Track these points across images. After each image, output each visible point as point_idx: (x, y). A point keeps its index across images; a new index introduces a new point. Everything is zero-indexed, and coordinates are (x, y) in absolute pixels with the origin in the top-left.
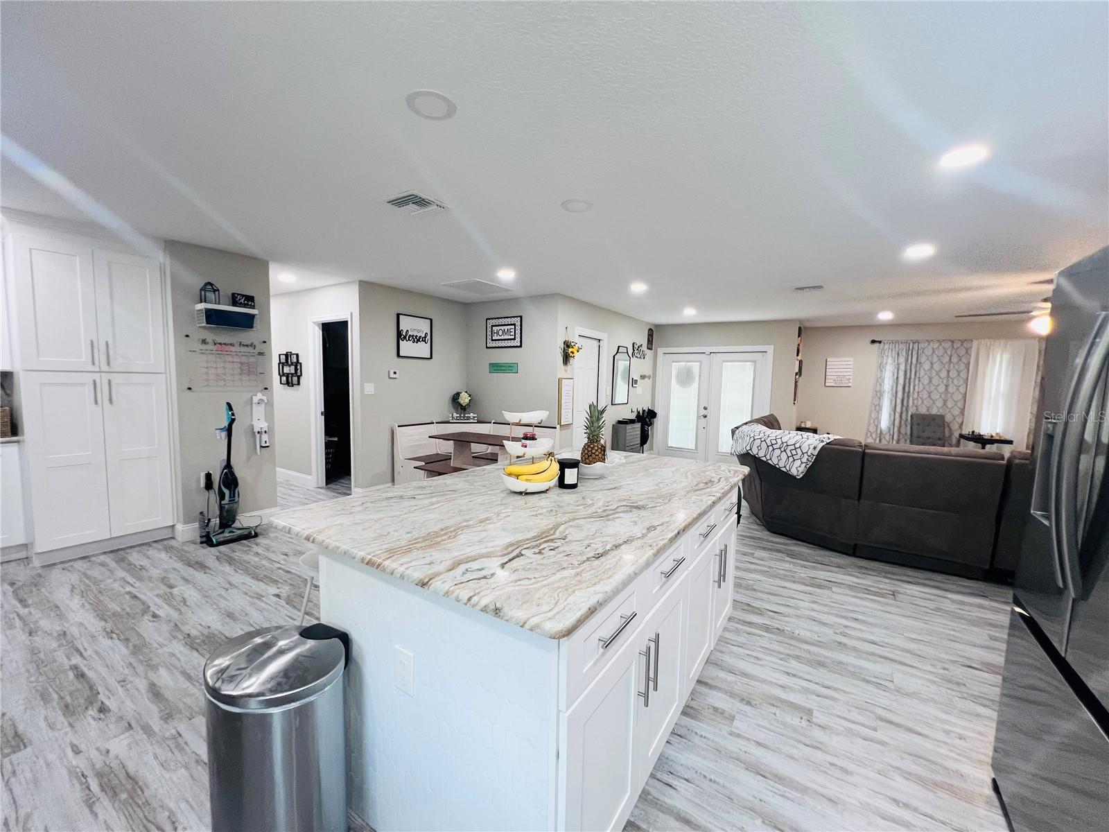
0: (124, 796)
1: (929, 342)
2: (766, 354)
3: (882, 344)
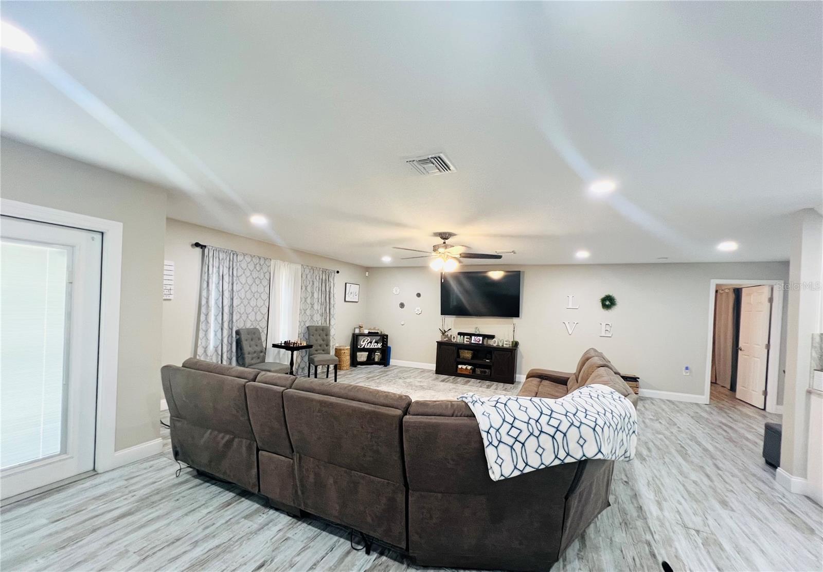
1: (244, 255)
2: (101, 236)
3: (206, 250)
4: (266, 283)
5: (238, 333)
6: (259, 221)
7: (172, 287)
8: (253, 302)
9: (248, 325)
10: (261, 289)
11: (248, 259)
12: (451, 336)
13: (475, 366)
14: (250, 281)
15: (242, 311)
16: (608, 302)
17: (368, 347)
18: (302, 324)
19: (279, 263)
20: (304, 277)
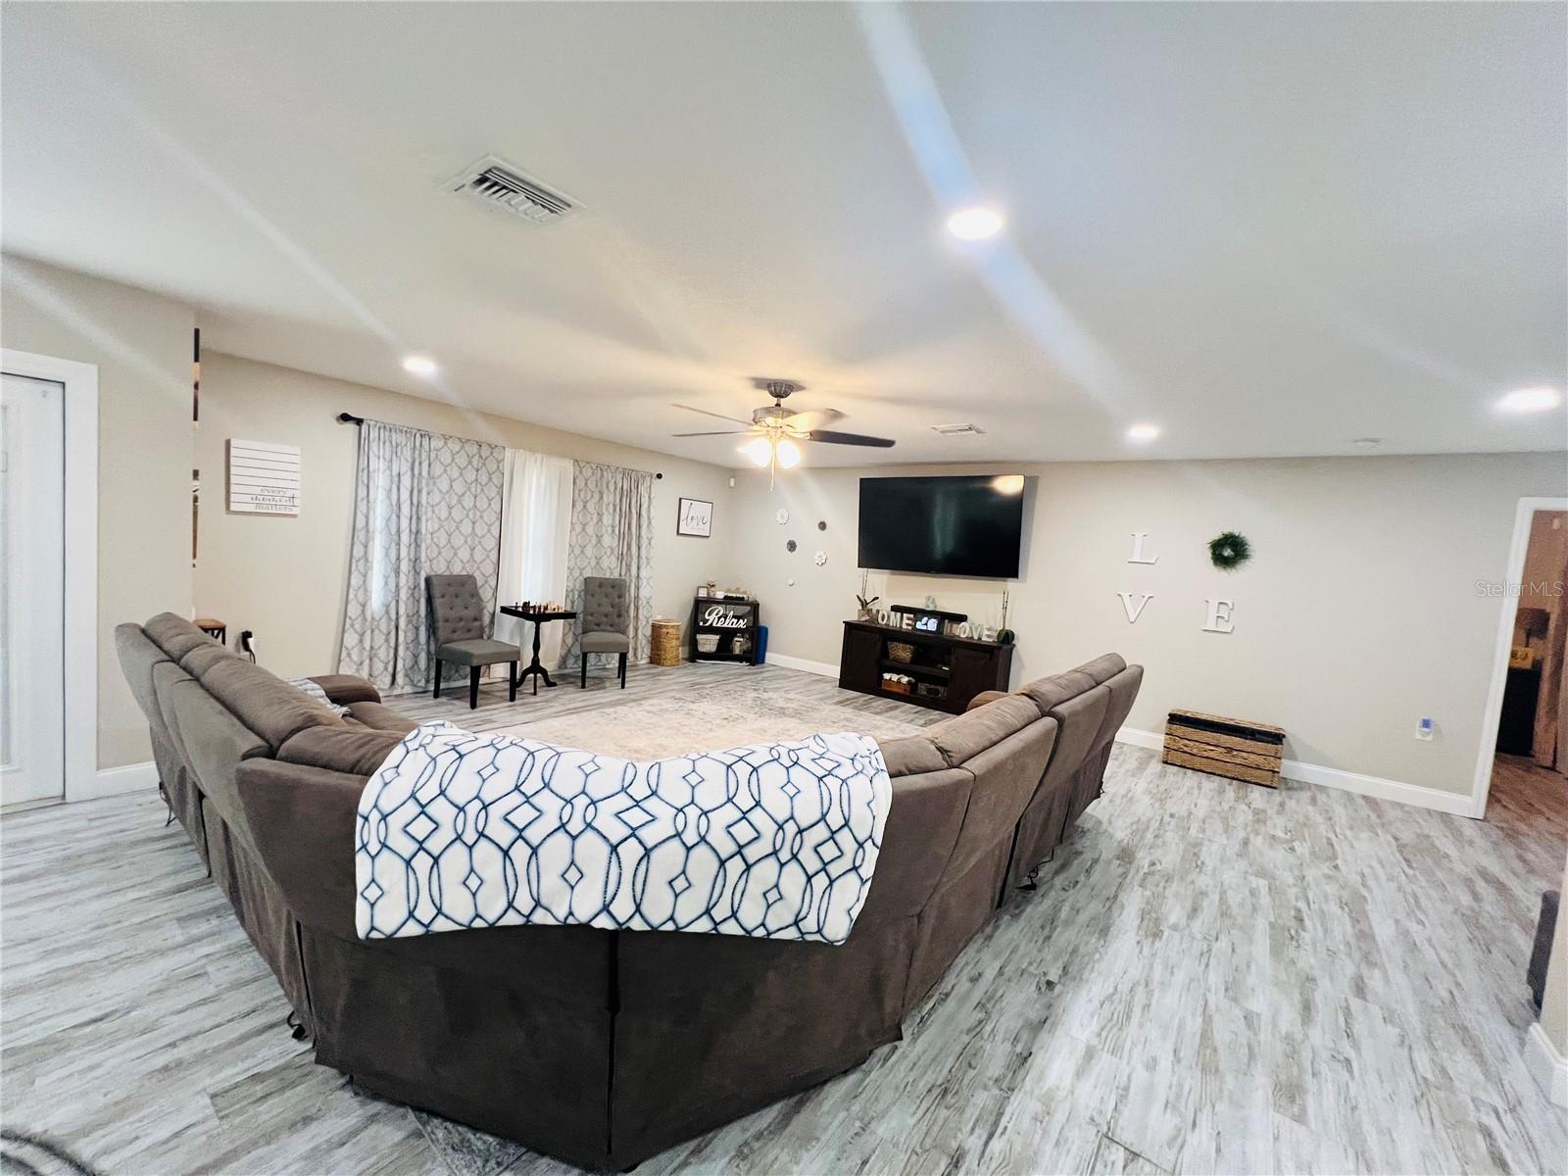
1: (446, 438)
2: (60, 390)
3: (364, 427)
4: (493, 492)
5: (428, 581)
6: (420, 367)
7: (297, 494)
8: (466, 528)
9: (457, 569)
10: (482, 503)
11: (454, 446)
12: (878, 611)
13: (920, 678)
14: (459, 487)
15: (443, 541)
16: (1229, 551)
17: (719, 625)
18: (576, 573)
19: (521, 456)
20: (581, 483)
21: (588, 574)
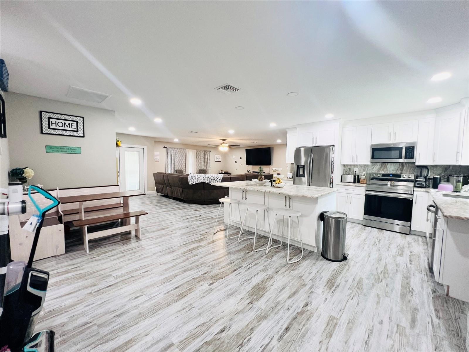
0: (333, 281)
2: (143, 149)
3: (167, 148)
4: (184, 156)
5: (176, 170)
6: (176, 140)
7: (159, 159)
8: (181, 162)
9: (180, 169)
10: (183, 158)
11: (178, 149)
14: (179, 156)
15: (178, 165)
19: (188, 150)
20: (197, 154)
21: (199, 169)
